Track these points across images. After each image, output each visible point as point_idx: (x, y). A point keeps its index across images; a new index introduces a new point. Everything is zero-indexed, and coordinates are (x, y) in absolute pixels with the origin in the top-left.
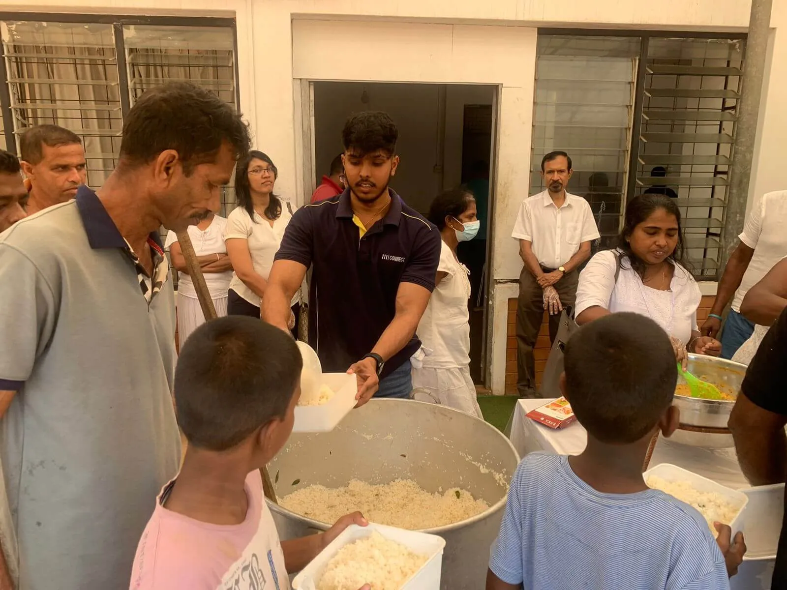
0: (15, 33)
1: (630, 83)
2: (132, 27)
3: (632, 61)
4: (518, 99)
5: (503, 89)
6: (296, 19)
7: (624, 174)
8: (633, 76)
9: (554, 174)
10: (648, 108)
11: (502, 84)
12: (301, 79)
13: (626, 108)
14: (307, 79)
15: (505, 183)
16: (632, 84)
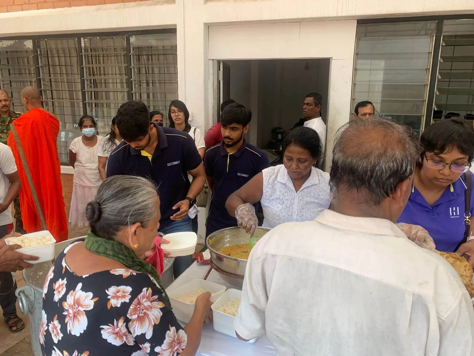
0: (86, 43)
1: (429, 53)
2: (134, 36)
3: (431, 38)
4: (342, 67)
5: (333, 60)
6: (210, 26)
7: (422, 117)
8: (431, 48)
9: (366, 116)
10: (451, 70)
11: (332, 58)
12: (213, 60)
13: (426, 71)
14: (216, 59)
15: (333, 121)
16: (430, 54)
